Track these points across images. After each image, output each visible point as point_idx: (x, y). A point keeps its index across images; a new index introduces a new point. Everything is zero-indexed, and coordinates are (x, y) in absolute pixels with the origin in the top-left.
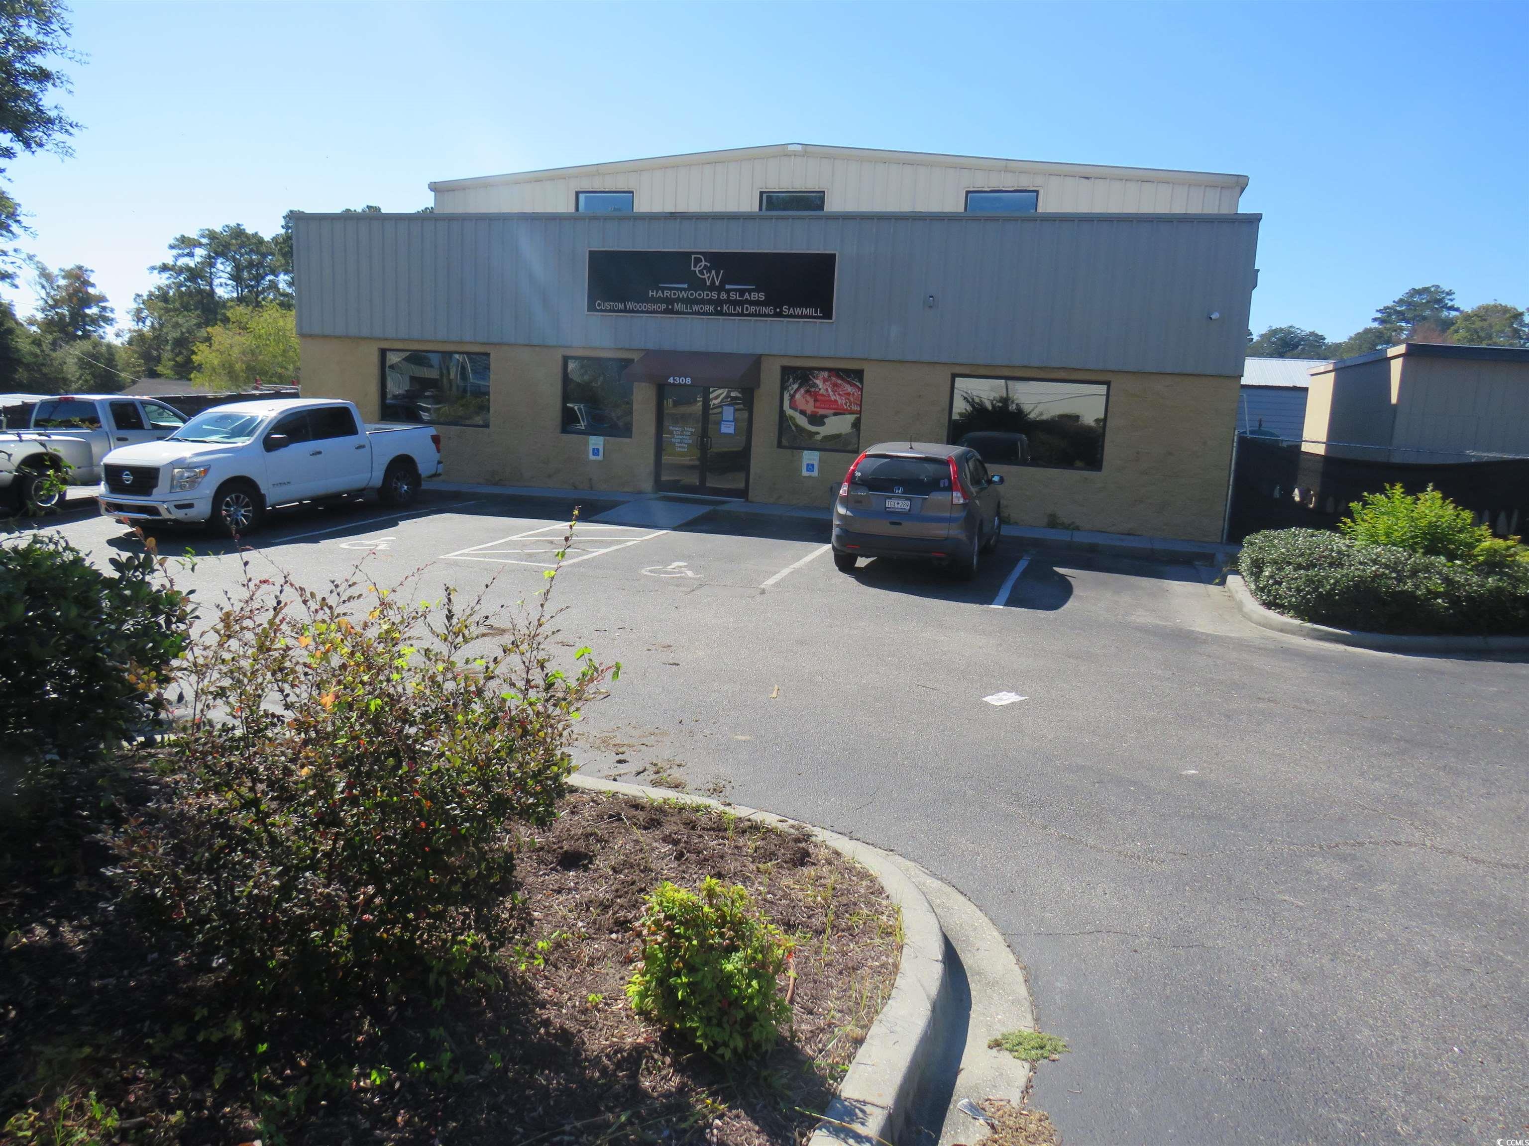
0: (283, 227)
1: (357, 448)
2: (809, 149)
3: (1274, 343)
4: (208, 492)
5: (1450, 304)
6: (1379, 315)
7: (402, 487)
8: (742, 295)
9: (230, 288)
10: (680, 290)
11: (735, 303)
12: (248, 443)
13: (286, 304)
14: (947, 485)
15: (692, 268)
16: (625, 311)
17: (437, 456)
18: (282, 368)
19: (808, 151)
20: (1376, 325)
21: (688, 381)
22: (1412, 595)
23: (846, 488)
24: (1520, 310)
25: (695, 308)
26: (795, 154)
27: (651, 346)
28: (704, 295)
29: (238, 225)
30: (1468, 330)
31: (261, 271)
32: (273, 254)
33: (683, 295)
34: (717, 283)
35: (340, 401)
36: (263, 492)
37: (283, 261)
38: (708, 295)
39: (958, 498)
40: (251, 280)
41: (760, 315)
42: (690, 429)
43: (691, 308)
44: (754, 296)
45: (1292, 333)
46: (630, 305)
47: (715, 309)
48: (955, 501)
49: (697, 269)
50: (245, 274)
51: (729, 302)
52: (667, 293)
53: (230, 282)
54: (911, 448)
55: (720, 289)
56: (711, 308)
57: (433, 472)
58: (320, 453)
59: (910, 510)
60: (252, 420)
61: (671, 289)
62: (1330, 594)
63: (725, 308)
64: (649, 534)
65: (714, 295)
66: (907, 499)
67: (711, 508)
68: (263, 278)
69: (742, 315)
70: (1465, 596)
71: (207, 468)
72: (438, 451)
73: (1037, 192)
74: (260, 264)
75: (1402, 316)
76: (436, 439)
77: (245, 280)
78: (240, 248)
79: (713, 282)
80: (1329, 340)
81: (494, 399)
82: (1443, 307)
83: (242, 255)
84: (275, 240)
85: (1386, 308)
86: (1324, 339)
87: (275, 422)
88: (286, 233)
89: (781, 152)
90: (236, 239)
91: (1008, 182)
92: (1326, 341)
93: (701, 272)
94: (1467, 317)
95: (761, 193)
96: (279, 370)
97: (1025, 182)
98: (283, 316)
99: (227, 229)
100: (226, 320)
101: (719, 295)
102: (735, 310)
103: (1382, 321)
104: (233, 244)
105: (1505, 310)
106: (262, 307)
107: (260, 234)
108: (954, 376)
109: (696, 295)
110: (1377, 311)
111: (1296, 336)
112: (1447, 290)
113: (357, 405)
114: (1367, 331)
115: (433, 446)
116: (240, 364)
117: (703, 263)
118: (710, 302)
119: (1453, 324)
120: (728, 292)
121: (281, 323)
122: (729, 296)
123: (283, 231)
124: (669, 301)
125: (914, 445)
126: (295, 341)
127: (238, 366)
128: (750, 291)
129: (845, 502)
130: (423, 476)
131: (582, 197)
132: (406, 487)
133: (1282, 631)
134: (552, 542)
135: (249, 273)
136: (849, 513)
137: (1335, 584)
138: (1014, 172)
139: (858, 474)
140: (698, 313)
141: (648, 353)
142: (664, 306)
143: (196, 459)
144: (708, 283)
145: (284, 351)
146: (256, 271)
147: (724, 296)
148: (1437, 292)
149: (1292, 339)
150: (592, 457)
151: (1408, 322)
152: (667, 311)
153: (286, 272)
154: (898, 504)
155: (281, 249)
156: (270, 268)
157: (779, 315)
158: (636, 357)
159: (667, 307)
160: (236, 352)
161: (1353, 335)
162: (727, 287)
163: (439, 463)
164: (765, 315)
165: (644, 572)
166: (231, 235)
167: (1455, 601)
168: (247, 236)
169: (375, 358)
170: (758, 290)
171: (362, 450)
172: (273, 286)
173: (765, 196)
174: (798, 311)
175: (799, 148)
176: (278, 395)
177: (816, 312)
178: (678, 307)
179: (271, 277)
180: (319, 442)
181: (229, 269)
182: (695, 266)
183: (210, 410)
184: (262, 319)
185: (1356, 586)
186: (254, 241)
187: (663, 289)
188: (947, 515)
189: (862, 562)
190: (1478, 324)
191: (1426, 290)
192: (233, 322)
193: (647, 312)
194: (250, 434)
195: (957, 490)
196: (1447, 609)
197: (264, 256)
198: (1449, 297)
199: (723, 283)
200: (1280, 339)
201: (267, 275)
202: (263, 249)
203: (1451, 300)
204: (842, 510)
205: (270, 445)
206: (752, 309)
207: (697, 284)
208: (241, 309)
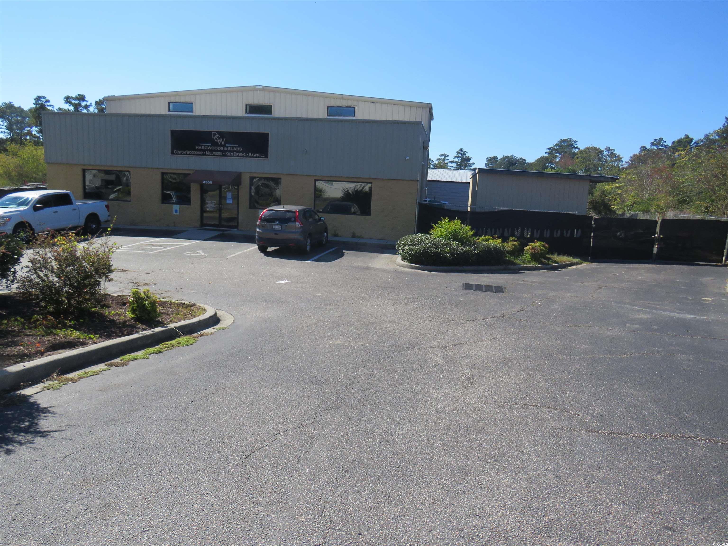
0: (34, 104)
1: (73, 210)
2: (265, 88)
3: (505, 163)
4: (10, 228)
5: (576, 146)
6: (548, 151)
7: (93, 226)
8: (233, 148)
9: (6, 134)
10: (208, 146)
11: (230, 152)
12: (27, 208)
13: (37, 143)
14: (294, 220)
15: (213, 138)
16: (186, 154)
17: (108, 213)
18: (36, 174)
19: (264, 89)
20: (547, 155)
21: (211, 183)
22: (440, 253)
23: (259, 222)
24: (602, 149)
25: (215, 153)
26: (259, 90)
27: (197, 168)
28: (218, 148)
29: (10, 102)
30: (582, 158)
31: (23, 125)
32: (29, 117)
33: (210, 148)
34: (223, 144)
35: (65, 191)
36: (33, 227)
37: (35, 121)
38: (219, 148)
39: (298, 225)
40: (18, 130)
41: (240, 156)
42: (214, 202)
43: (213, 153)
44: (238, 149)
45: (513, 158)
46: (188, 152)
47: (223, 154)
48: (297, 226)
49: (215, 138)
50: (15, 127)
51: (227, 151)
52: (203, 148)
53: (6, 131)
54: (284, 207)
55: (224, 146)
56: (221, 154)
57: (106, 220)
58: (57, 212)
59: (281, 229)
60: (28, 199)
61: (204, 146)
62: (415, 254)
63: (226, 154)
64: (193, 242)
65: (222, 148)
66: (280, 225)
67: (222, 232)
68: (24, 129)
69: (233, 156)
70: (456, 253)
71: (10, 218)
72: (108, 211)
73: (355, 107)
74: (22, 122)
75: (557, 151)
76: (107, 207)
77: (14, 130)
78: (12, 114)
79: (221, 143)
80: (528, 161)
81: (133, 189)
82: (573, 147)
83: (12, 117)
84: (30, 110)
85: (551, 148)
86: (526, 161)
87: (38, 200)
88: (36, 107)
89: (253, 89)
90: (9, 109)
91: (343, 103)
92: (527, 162)
93: (216, 139)
94: (581, 152)
95: (246, 105)
96: (35, 175)
97: (350, 104)
98: (36, 149)
99: (4, 105)
100: (6, 150)
101: (224, 148)
102: (230, 154)
103: (549, 153)
104: (8, 112)
105: (596, 149)
106: (24, 144)
107: (22, 107)
108: (315, 181)
109: (215, 148)
110: (547, 149)
111: (514, 159)
112: (575, 140)
113: (73, 193)
114: (542, 158)
115: (106, 209)
116: (14, 172)
117: (217, 135)
118: (220, 151)
119: (576, 155)
120: (227, 147)
121: (35, 152)
122: (228, 149)
123: (34, 106)
124: (204, 150)
125: (284, 206)
126: (42, 161)
127: (13, 173)
128: (236, 147)
129: (259, 227)
130: (102, 221)
131: (171, 105)
132: (94, 226)
133: (402, 267)
134: (152, 245)
135: (17, 126)
136: (260, 231)
137: (417, 250)
138: (345, 99)
139: (263, 217)
140: (216, 155)
141: (196, 171)
142: (202, 153)
143: (5, 215)
144: (219, 144)
145: (37, 166)
146: (20, 125)
147: (226, 149)
148: (570, 141)
149: (512, 161)
150: (175, 213)
151: (559, 154)
152: (203, 155)
153: (36, 126)
154: (277, 227)
155: (33, 115)
156: (28, 124)
157: (248, 156)
158: (191, 172)
159: (203, 153)
160: (11, 167)
161: (536, 159)
162: (227, 145)
163: (109, 216)
164: (242, 156)
165: (185, 254)
166: (6, 107)
167: (453, 255)
168: (15, 108)
169: (80, 173)
170: (239, 147)
171: (75, 211)
172: (30, 133)
173: (248, 106)
174: (255, 155)
175: (261, 87)
176: (37, 189)
177: (262, 155)
178: (207, 153)
179: (29, 129)
180: (56, 207)
181: (6, 124)
182: (214, 137)
183: (9, 195)
184: (25, 151)
185: (423, 251)
186: (19, 110)
187: (201, 146)
188: (294, 230)
189: (270, 249)
190: (585, 155)
191: (566, 140)
192: (10, 152)
193: (195, 155)
194: (27, 204)
195: (298, 222)
196: (450, 257)
197: (24, 118)
198: (575, 143)
199: (225, 143)
200: (508, 161)
201: (26, 127)
202: (24, 115)
203: (576, 144)
204: (258, 230)
205: (35, 209)
206: (237, 154)
207: (215, 144)
208: (13, 145)
